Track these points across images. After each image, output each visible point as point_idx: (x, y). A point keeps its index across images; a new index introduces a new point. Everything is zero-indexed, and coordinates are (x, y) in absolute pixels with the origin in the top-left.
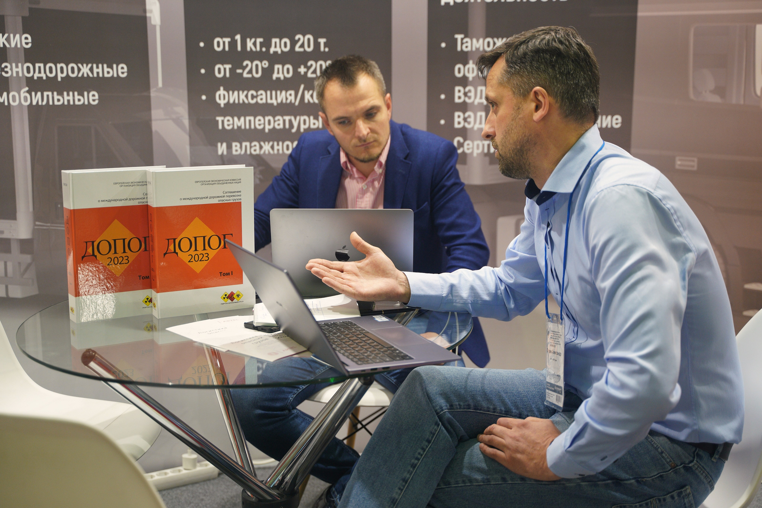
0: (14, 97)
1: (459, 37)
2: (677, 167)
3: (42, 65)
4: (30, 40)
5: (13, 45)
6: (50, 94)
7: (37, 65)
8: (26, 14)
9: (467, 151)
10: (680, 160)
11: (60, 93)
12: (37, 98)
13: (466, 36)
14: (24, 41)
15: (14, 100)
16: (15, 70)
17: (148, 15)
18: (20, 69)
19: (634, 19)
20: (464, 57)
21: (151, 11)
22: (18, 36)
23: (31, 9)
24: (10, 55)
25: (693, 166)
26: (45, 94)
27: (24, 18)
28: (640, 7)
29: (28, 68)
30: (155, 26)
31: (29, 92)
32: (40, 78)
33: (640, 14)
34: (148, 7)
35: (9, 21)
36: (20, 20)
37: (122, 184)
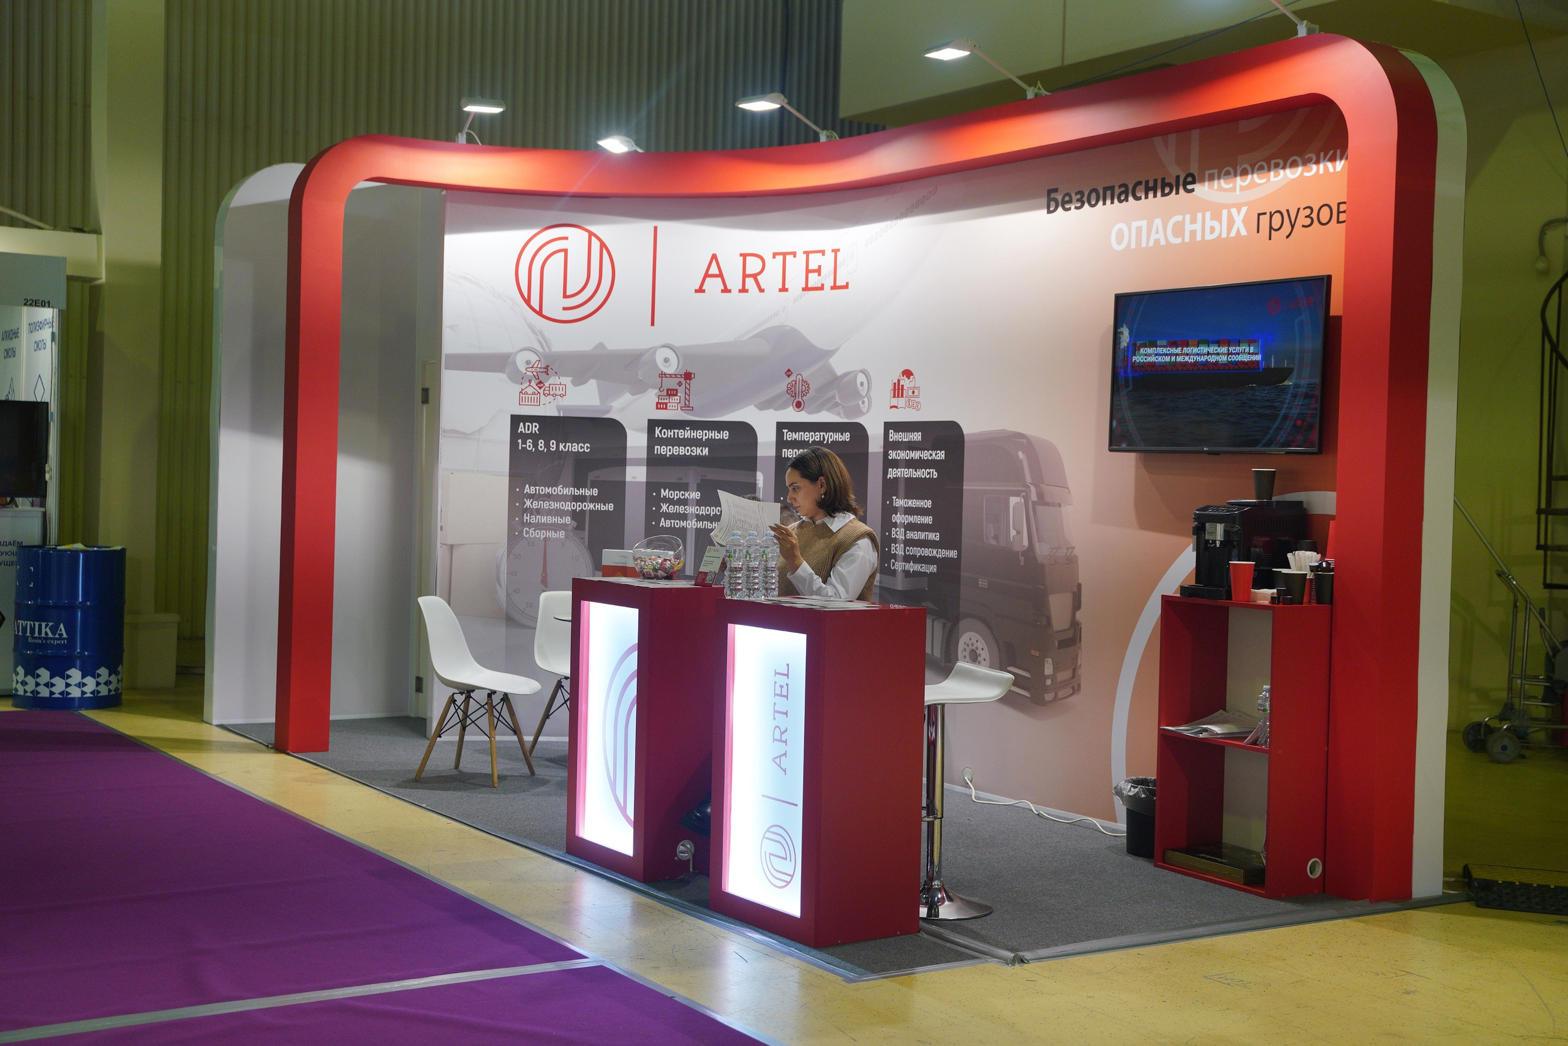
0: (689, 523)
1: (894, 498)
2: (979, 586)
3: (704, 508)
4: (699, 495)
5: (691, 498)
6: (706, 522)
7: (702, 508)
8: (699, 482)
9: (896, 569)
10: (981, 581)
11: (711, 523)
12: (700, 525)
13: (897, 498)
14: (697, 495)
15: (689, 525)
16: (691, 510)
17: (757, 482)
18: (693, 510)
19: (962, 490)
20: (895, 510)
21: (759, 480)
22: (694, 493)
23: (701, 480)
24: (690, 503)
25: (985, 585)
26: (704, 522)
27: (698, 484)
28: (964, 483)
29: (697, 509)
30: (760, 488)
31: (697, 521)
32: (702, 514)
33: (964, 488)
34: (757, 478)
35: (691, 486)
36: (696, 485)
37: (622, 556)
